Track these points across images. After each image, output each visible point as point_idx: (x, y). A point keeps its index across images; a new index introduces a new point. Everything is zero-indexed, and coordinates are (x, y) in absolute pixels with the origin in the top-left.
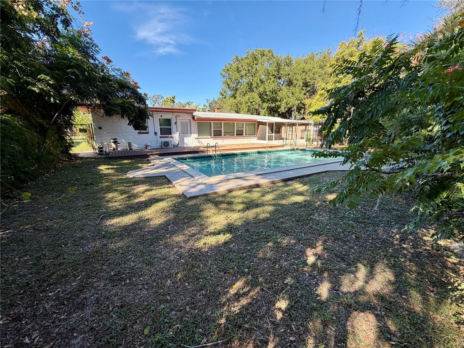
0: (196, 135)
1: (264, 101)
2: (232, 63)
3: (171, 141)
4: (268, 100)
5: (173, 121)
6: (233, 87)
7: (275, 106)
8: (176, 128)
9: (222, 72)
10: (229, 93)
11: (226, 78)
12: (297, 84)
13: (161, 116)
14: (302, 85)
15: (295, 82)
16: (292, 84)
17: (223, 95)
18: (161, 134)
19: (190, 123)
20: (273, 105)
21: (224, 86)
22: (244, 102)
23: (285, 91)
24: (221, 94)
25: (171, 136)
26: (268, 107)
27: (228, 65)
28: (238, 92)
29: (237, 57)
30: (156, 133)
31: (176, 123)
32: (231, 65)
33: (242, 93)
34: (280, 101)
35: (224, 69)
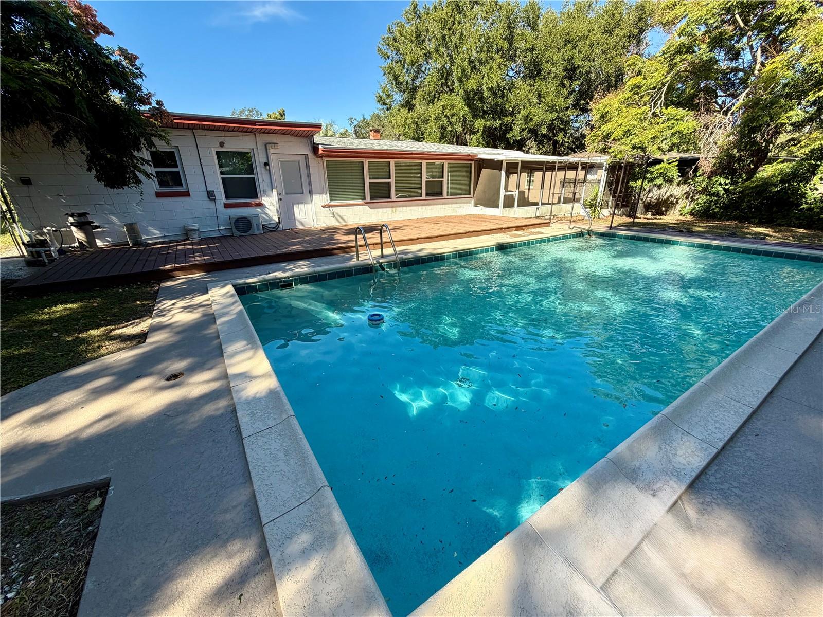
0: (325, 198)
1: (475, 116)
2: (404, 21)
3: (257, 217)
4: (485, 112)
5: (259, 159)
6: (407, 83)
7: (501, 125)
8: (266, 178)
9: (381, 46)
10: (398, 98)
11: (389, 61)
12: (549, 73)
13: (222, 144)
14: (563, 74)
15: (547, 67)
16: (539, 71)
17: (384, 104)
18: (227, 197)
19: (307, 163)
20: (497, 124)
21: (385, 81)
22: (433, 117)
23: (523, 91)
24: (381, 100)
25: (257, 201)
26: (484, 127)
27: (395, 28)
28: (419, 93)
29: (415, 6)
30: (211, 195)
31: (266, 164)
32: (402, 26)
33: (426, 96)
34: (512, 114)
35: (386, 36)
